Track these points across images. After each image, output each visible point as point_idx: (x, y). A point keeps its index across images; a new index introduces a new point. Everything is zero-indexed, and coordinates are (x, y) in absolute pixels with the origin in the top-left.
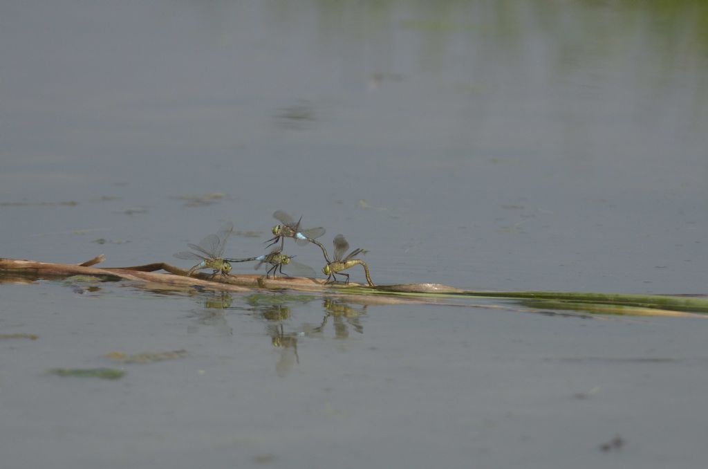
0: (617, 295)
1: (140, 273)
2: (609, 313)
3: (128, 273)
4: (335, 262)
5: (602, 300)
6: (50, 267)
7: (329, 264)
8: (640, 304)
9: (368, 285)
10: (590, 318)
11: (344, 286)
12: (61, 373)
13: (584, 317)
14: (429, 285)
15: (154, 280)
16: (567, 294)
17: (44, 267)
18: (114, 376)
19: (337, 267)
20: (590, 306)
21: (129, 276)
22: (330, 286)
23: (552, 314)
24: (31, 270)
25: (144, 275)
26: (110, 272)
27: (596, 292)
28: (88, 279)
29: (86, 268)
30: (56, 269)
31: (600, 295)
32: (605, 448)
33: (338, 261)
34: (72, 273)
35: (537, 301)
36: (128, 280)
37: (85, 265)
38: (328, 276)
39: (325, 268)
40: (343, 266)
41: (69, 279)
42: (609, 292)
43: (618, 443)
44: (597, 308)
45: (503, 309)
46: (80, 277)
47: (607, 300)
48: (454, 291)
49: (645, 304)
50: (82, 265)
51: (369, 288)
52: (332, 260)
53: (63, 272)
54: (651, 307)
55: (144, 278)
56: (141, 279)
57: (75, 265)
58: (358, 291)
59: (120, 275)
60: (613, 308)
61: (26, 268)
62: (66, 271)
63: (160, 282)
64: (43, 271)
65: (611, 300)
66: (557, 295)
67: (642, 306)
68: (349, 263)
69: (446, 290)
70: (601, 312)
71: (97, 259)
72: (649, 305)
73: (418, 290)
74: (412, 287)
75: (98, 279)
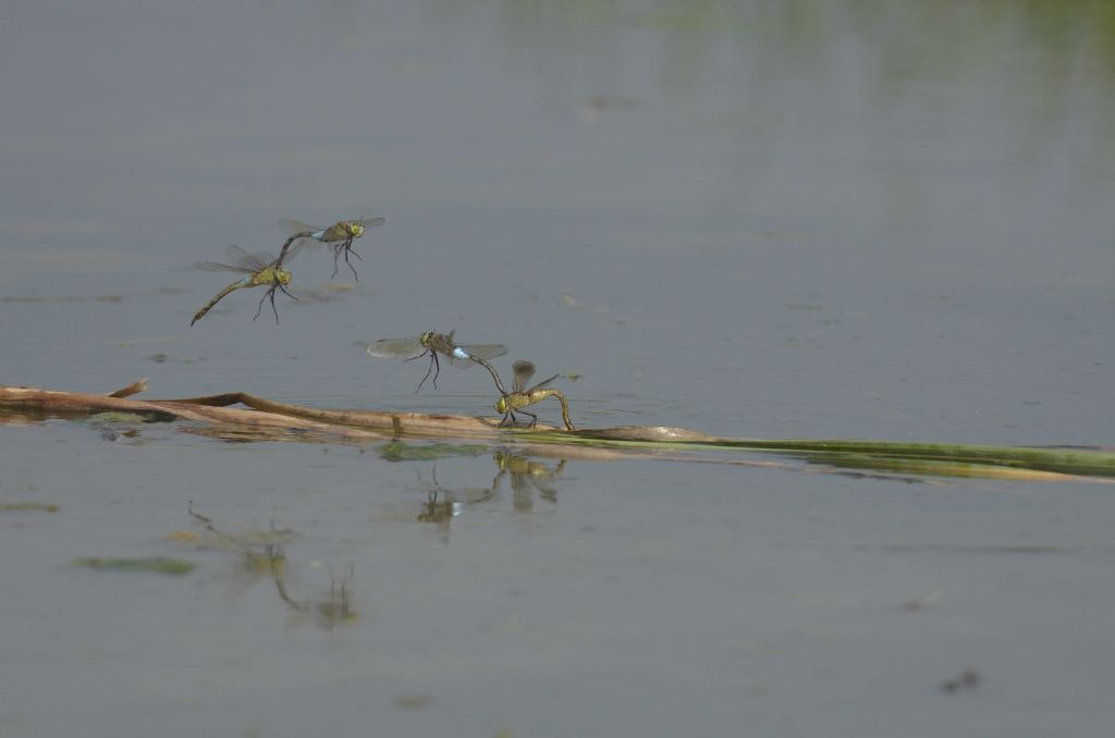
0: (958, 447)
1: (204, 408)
2: (948, 474)
3: (187, 408)
4: (514, 393)
5: (935, 454)
6: (64, 398)
7: (506, 396)
8: (997, 461)
9: (566, 429)
10: (920, 481)
11: (528, 431)
12: (95, 564)
13: (909, 481)
14: (663, 430)
15: (227, 420)
16: (879, 444)
17: (53, 398)
18: (178, 570)
19: (518, 400)
20: (918, 463)
21: (187, 413)
22: (507, 429)
23: (860, 476)
24: (31, 403)
25: (210, 411)
26: (159, 407)
27: (925, 441)
28: (125, 417)
29: (119, 399)
30: (74, 402)
31: (932, 446)
32: (950, 687)
33: (519, 392)
34: (98, 409)
35: (834, 455)
36: (187, 419)
37: (118, 395)
38: (504, 415)
39: (499, 403)
40: (526, 400)
41: (95, 418)
42: (946, 443)
43: (971, 679)
44: (929, 467)
45: (780, 467)
46: (112, 415)
47: (942, 453)
48: (703, 439)
49: (1005, 462)
50: (112, 396)
51: (567, 433)
52: (510, 391)
53: (84, 405)
54: (1013, 466)
55: (213, 417)
56: (207, 418)
57: (103, 396)
58: (550, 438)
59: (174, 412)
60: (954, 467)
61: (24, 400)
62: (88, 405)
63: (237, 422)
64: (51, 404)
65: (949, 455)
66: (863, 446)
67: (1000, 464)
68: (537, 394)
69: (689, 437)
70: (935, 473)
71: (137, 385)
72: (1009, 462)
73: (645, 437)
74: (636, 433)
75: (140, 418)
